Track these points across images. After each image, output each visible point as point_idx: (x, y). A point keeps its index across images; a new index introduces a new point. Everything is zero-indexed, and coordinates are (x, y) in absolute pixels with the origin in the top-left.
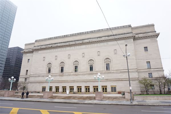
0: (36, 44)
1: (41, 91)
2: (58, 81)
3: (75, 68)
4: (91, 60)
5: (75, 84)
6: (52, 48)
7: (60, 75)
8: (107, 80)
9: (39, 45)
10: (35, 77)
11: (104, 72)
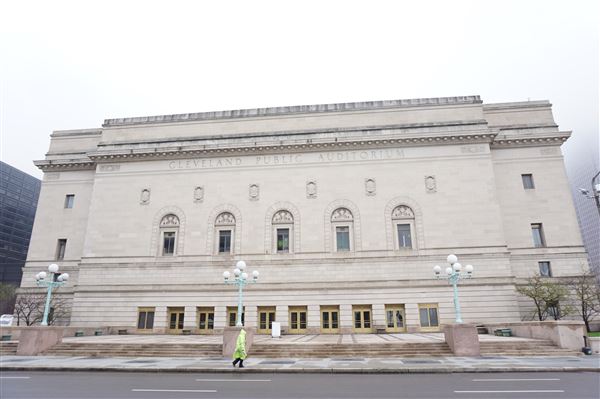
0: (109, 136)
1: (135, 324)
2: (209, 288)
3: (280, 238)
4: (340, 209)
5: (280, 298)
6: (180, 155)
7: (216, 264)
8: (405, 283)
9: (120, 139)
10: (106, 267)
11: (390, 254)
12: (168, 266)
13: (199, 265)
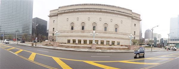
0: (60, 10)
1: (67, 42)
2: (80, 36)
3: (94, 28)
4: (105, 24)
5: (94, 39)
6: (74, 12)
7: (81, 32)
8: (115, 38)
9: (62, 10)
11: (113, 33)
12: (72, 32)
13: (78, 32)
